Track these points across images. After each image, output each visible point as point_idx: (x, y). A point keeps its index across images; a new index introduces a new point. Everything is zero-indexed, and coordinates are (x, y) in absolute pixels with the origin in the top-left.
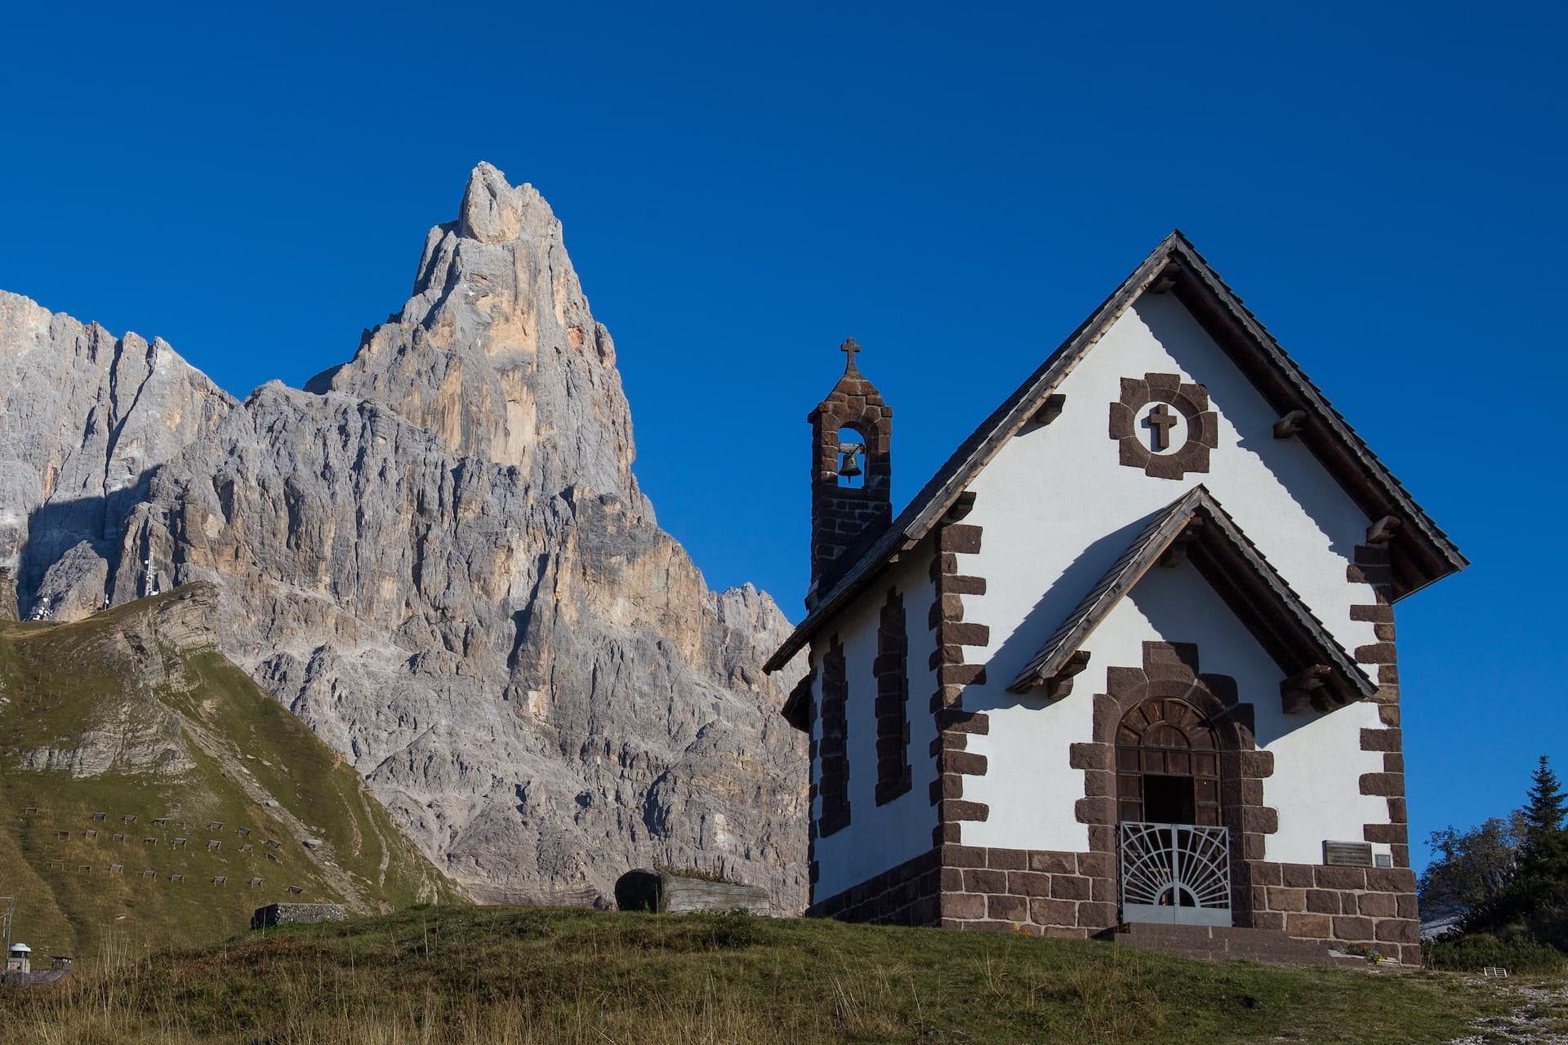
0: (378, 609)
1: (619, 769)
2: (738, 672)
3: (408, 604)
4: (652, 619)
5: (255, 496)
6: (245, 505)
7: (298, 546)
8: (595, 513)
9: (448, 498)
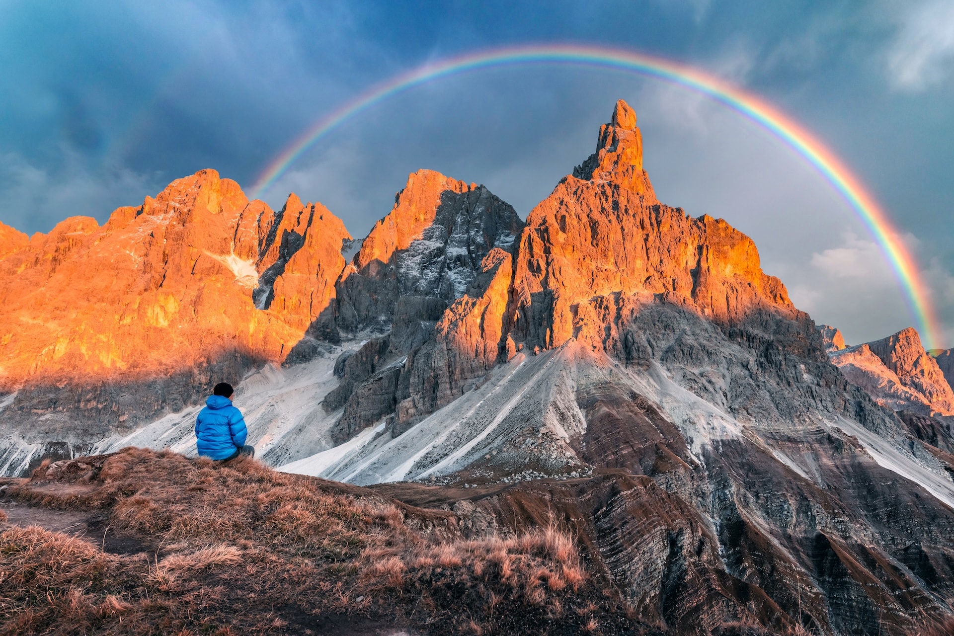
0: (636, 273)
1: (747, 344)
2: (778, 295)
3: (647, 270)
4: (741, 273)
5: (575, 222)
6: (571, 227)
7: (597, 245)
8: (715, 227)
9: (654, 221)
